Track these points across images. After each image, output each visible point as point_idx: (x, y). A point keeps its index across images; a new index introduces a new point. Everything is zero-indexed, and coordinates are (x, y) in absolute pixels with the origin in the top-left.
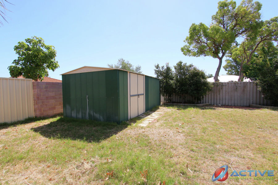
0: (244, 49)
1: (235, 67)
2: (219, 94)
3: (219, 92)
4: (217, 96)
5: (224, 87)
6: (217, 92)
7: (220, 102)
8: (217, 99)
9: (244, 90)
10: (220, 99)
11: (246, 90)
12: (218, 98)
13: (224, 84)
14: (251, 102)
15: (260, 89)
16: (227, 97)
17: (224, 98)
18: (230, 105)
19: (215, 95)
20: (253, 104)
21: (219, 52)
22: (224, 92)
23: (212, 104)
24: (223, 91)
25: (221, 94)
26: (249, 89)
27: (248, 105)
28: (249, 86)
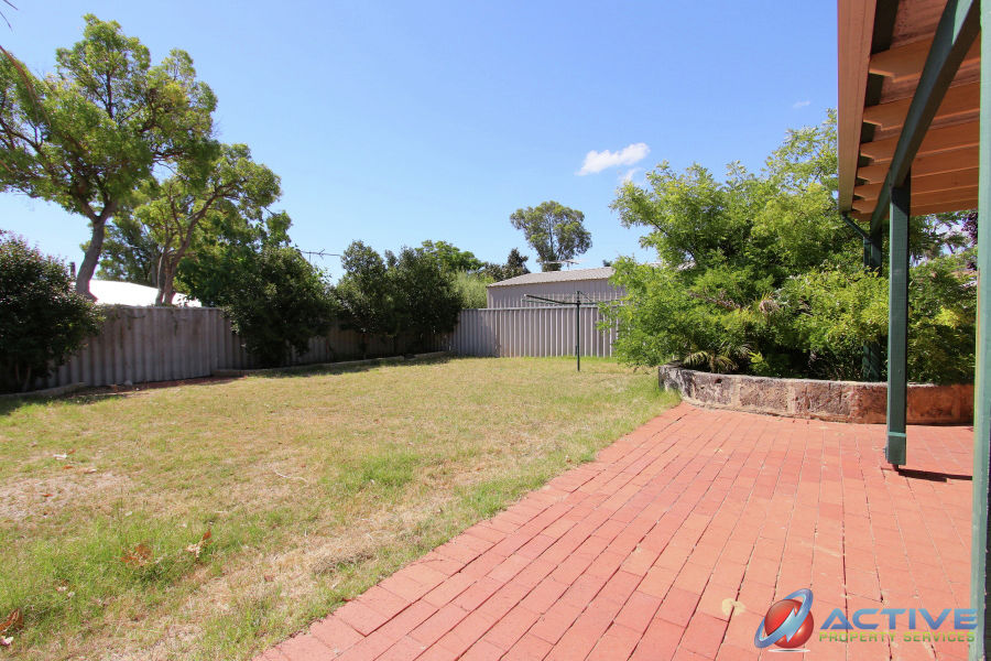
0: (173, 205)
1: (128, 253)
2: (122, 347)
3: (122, 336)
4: (113, 352)
5: (137, 324)
6: (113, 341)
7: (124, 372)
8: (114, 365)
9: (195, 332)
10: (124, 364)
11: (200, 330)
12: (118, 360)
13: (136, 313)
14: (216, 365)
15: (236, 328)
16: (148, 356)
17: (139, 357)
18: (157, 379)
19: (108, 351)
20: (219, 367)
21: (90, 196)
22: (138, 339)
23: (98, 384)
24: (133, 335)
25: (128, 348)
26: (207, 329)
27: (209, 374)
28: (207, 319)
